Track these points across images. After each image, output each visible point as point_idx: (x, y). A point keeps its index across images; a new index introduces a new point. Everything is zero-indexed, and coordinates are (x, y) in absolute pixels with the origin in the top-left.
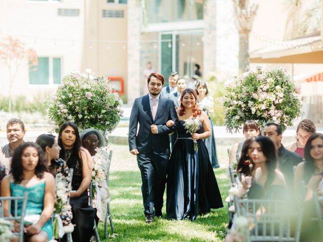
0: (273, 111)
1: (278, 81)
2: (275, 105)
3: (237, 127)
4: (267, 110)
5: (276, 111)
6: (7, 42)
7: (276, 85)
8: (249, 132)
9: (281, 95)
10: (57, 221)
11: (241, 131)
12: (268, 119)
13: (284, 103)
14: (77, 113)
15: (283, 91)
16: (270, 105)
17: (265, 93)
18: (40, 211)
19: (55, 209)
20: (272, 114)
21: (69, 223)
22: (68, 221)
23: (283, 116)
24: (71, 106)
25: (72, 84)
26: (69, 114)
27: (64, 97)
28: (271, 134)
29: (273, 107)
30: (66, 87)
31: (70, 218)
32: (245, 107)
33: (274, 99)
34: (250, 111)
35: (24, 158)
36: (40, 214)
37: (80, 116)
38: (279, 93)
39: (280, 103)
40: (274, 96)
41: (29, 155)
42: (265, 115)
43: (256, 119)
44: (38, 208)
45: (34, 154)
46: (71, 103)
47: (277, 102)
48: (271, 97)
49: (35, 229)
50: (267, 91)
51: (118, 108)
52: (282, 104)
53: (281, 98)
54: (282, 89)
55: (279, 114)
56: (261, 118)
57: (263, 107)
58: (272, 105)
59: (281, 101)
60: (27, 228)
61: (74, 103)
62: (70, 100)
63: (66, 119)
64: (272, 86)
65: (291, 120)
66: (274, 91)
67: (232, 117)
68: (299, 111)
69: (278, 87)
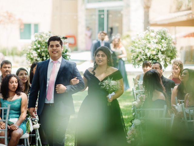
0: (160, 55)
1: (163, 37)
2: (161, 52)
3: (139, 65)
4: (157, 54)
5: (162, 55)
6: (5, 14)
7: (162, 39)
8: (145, 68)
9: (165, 45)
10: (29, 122)
11: (141, 67)
12: (157, 60)
13: (167, 50)
14: (43, 57)
15: (166, 43)
16: (158, 52)
17: (156, 44)
18: (18, 116)
19: (27, 115)
20: (160, 57)
21: (36, 123)
22: (36, 122)
23: (166, 58)
24: (39, 53)
25: (40, 39)
26: (38, 57)
27: (35, 47)
28: (157, 69)
29: (160, 53)
30: (36, 41)
31: (37, 120)
32: (143, 53)
33: (161, 48)
34: (146, 55)
35: (10, 84)
36: (18, 117)
37: (45, 58)
38: (164, 44)
39: (164, 50)
40: (161, 46)
41: (13, 82)
42: (155, 58)
43: (150, 60)
44: (17, 114)
45: (16, 81)
46: (39, 51)
47: (162, 50)
48: (159, 47)
49: (15, 127)
50: (157, 43)
51: (67, 53)
52: (165, 51)
53: (165, 47)
54: (166, 42)
55: (164, 57)
56: (153, 59)
57: (154, 53)
58: (160, 51)
59: (165, 49)
60: (10, 126)
61: (41, 51)
62: (38, 49)
63: (36, 60)
64: (160, 40)
65: (171, 60)
66: (161, 43)
67: (136, 59)
68: (176, 55)
69: (163, 41)
